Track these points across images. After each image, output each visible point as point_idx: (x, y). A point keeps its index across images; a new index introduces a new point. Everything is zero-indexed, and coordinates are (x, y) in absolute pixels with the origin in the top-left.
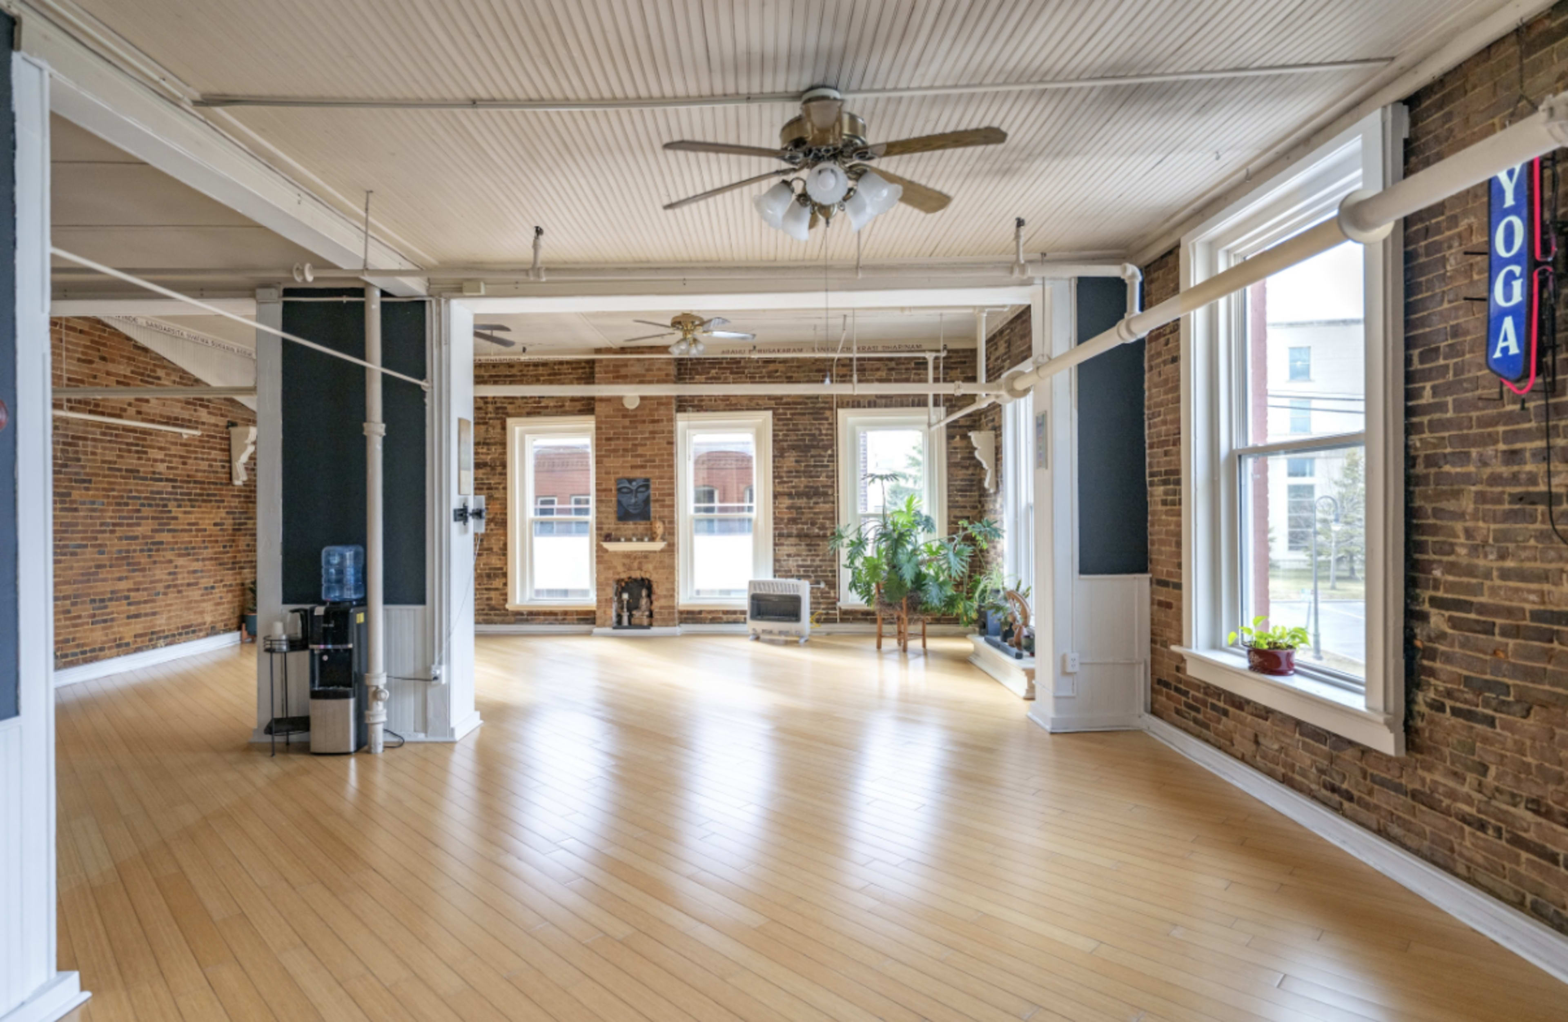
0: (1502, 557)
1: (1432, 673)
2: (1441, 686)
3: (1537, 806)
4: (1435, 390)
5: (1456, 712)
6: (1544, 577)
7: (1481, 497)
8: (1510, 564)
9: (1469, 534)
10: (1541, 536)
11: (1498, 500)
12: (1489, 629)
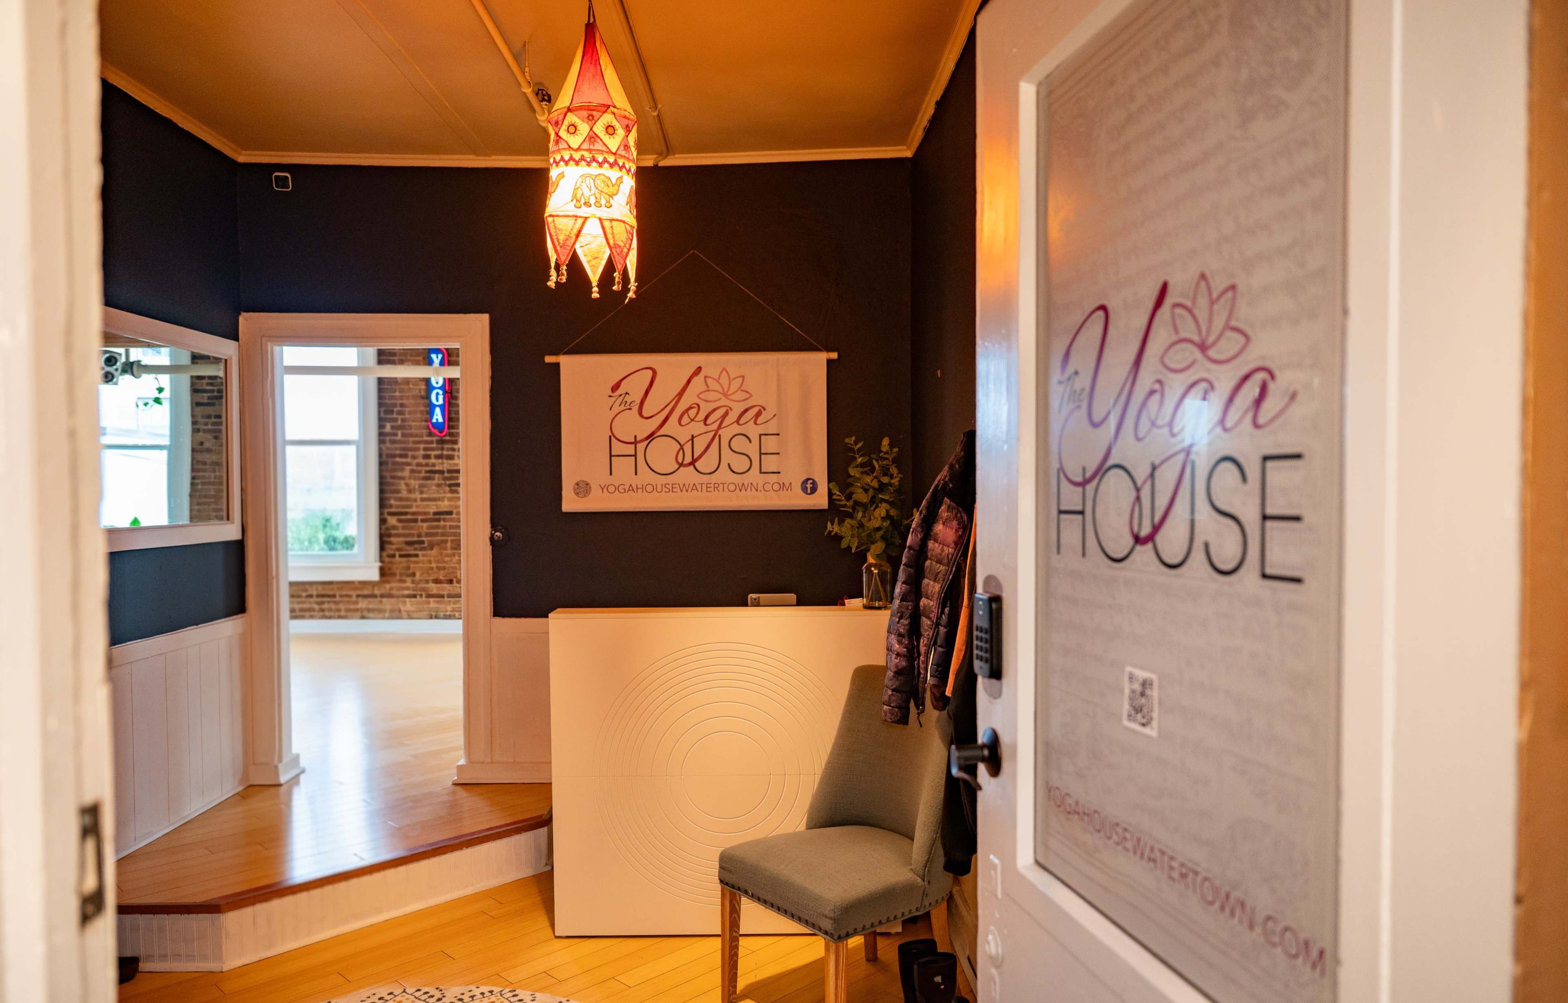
0: (422, 493)
1: (390, 543)
2: (394, 547)
3: (437, 581)
4: (392, 427)
5: (401, 556)
6: (438, 499)
7: (412, 471)
8: (425, 496)
9: (407, 485)
10: (439, 485)
11: (420, 472)
12: (416, 521)
